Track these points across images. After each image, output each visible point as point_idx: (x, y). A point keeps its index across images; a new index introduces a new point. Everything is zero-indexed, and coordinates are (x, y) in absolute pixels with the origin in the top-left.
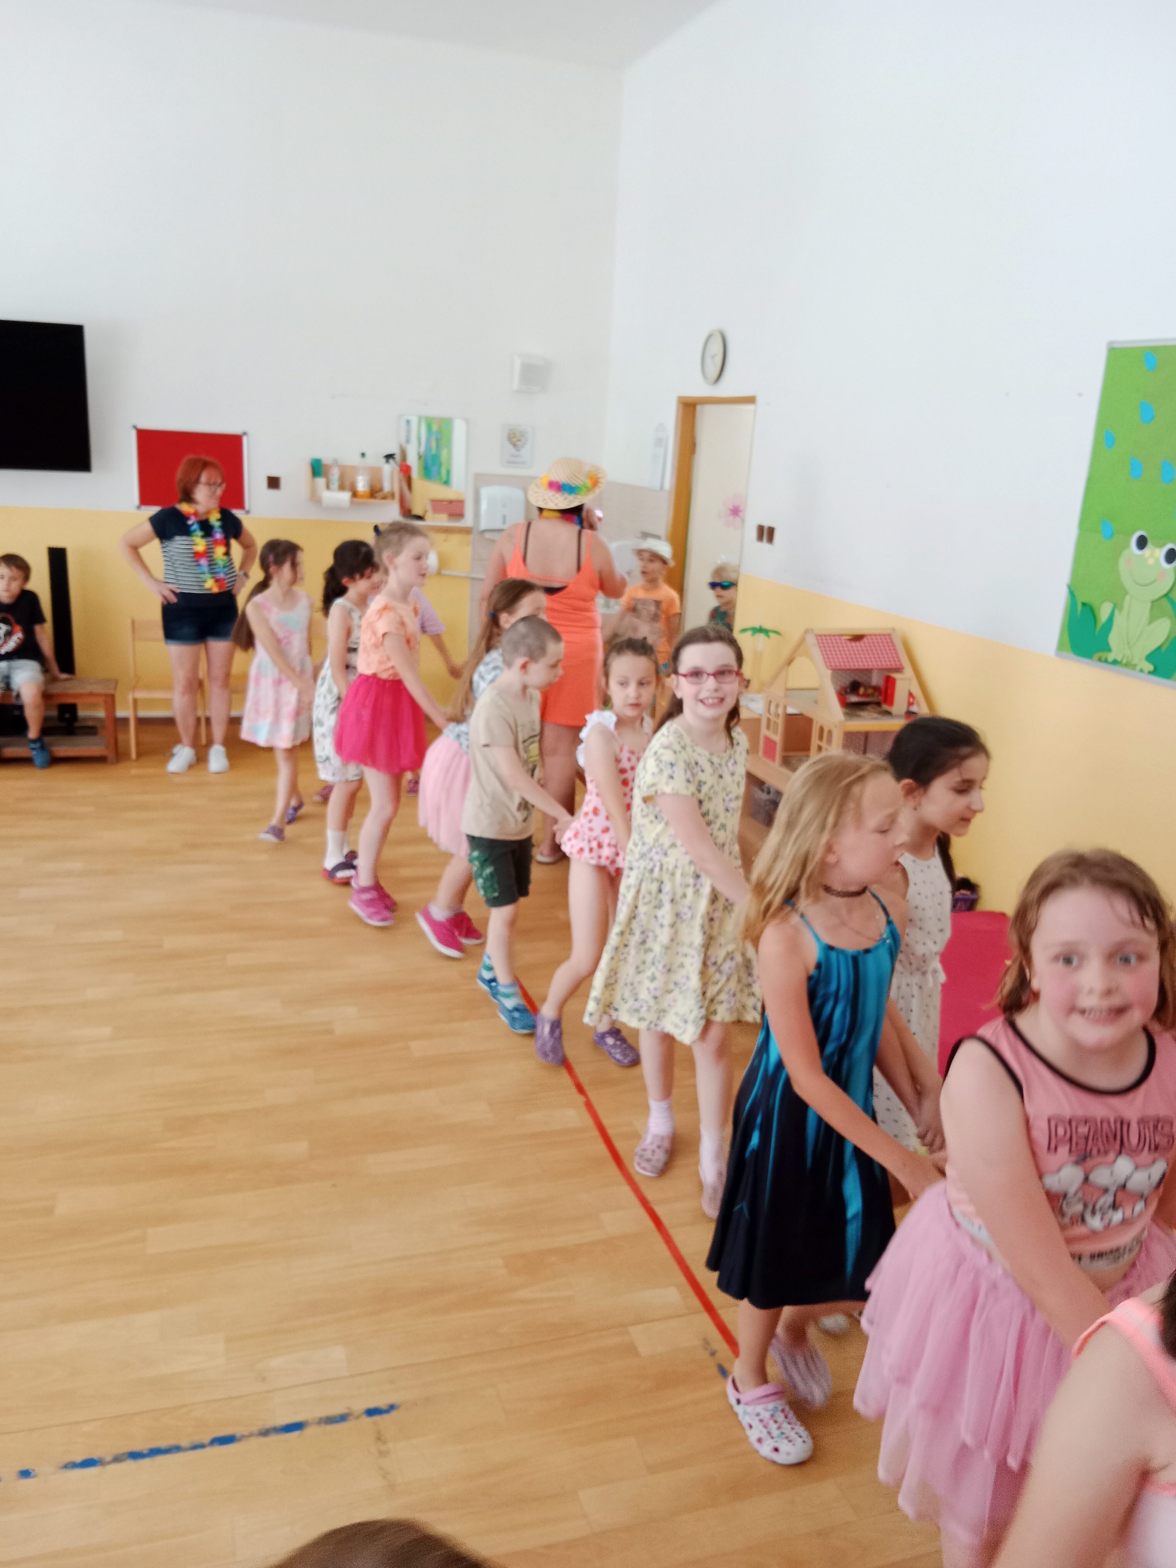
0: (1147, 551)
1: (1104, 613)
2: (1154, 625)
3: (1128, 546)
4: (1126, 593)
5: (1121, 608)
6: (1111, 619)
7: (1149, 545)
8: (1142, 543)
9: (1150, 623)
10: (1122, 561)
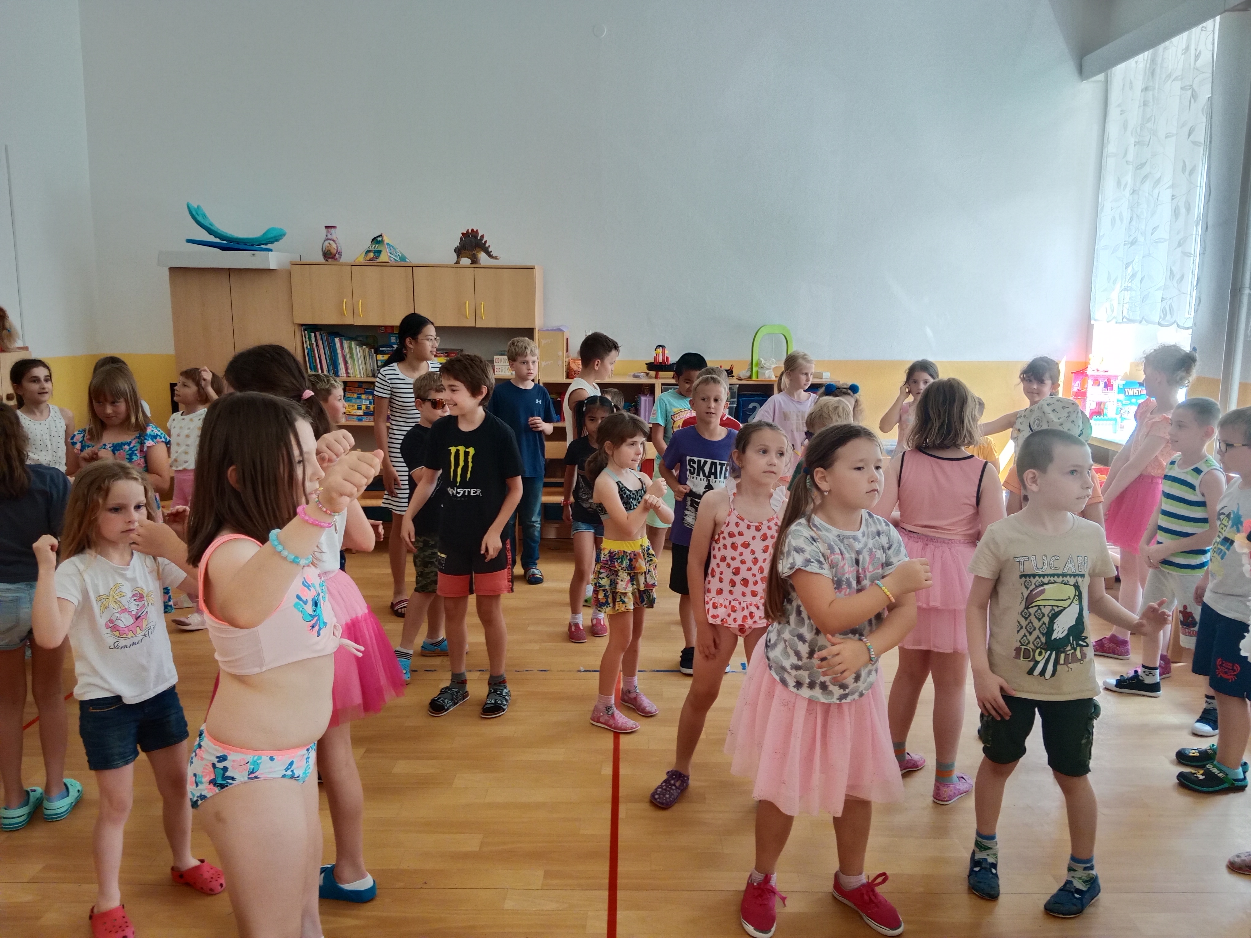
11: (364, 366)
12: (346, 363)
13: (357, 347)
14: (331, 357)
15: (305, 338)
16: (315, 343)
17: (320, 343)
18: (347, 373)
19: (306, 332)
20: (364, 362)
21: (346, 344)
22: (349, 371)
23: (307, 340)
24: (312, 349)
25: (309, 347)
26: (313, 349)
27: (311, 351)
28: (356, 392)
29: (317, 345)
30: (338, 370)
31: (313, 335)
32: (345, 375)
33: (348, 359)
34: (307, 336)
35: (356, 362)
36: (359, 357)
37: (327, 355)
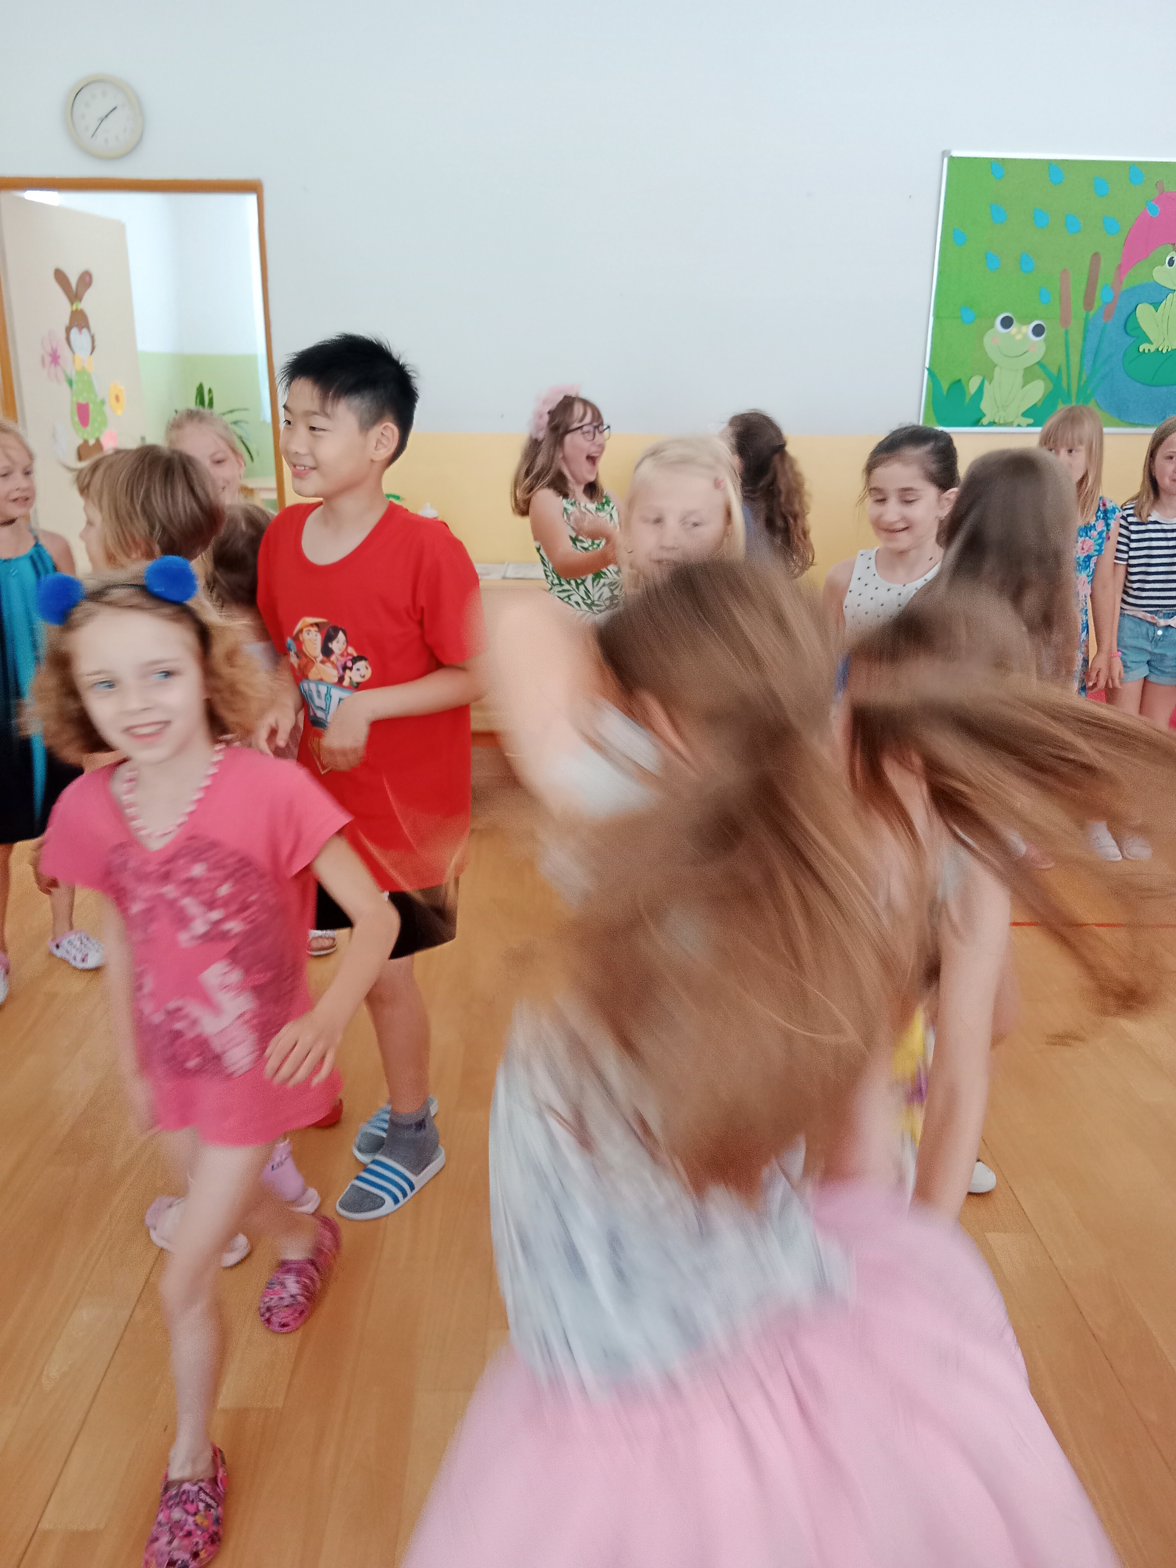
1: (973, 385)
5: (991, 380)
7: (1015, 324)
9: (1023, 386)
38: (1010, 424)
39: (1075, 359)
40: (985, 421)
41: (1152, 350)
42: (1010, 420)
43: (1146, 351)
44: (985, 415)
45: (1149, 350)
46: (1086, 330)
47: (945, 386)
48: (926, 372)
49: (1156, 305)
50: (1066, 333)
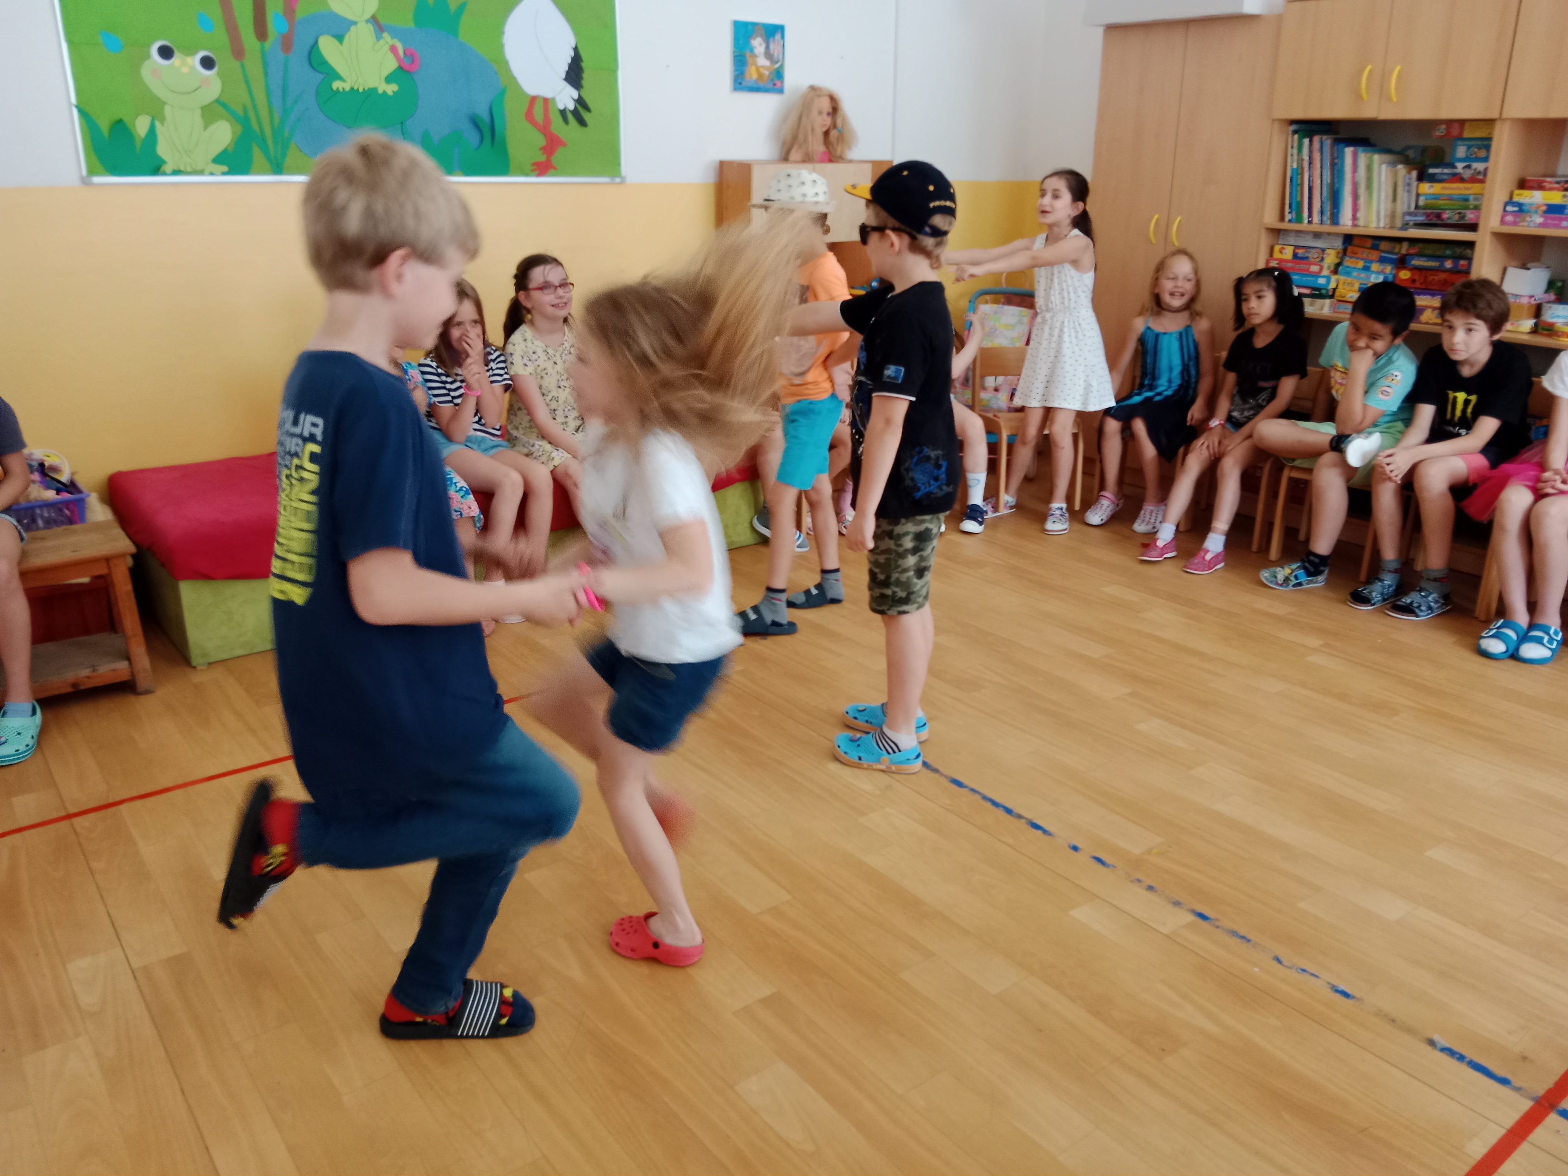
0: (176, 60)
1: (141, 126)
2: (211, 129)
3: (148, 56)
4: (164, 103)
5: (163, 120)
6: (152, 131)
7: (177, 55)
8: (166, 52)
9: (205, 128)
10: (146, 72)
11: (1390, 205)
12: (1355, 197)
13: (1384, 167)
14: (1332, 185)
15: (1292, 147)
16: (1306, 158)
17: (1317, 156)
18: (1354, 218)
19: (1296, 136)
20: (1390, 198)
21: (1363, 157)
22: (1359, 215)
23: (1295, 151)
24: (1300, 171)
25: (1295, 166)
26: (1302, 169)
27: (1298, 174)
28: (1365, 256)
29: (1310, 163)
30: (1338, 213)
31: (1306, 141)
32: (1350, 223)
33: (1362, 190)
34: (1296, 144)
35: (1375, 196)
36: (1383, 187)
37: (1324, 182)
38: (201, 172)
39: (260, 97)
40: (168, 168)
41: (347, 88)
42: (199, 168)
43: (341, 90)
44: (164, 162)
45: (343, 89)
46: (265, 64)
47: (104, 126)
48: (75, 112)
49: (340, 38)
50: (243, 67)
